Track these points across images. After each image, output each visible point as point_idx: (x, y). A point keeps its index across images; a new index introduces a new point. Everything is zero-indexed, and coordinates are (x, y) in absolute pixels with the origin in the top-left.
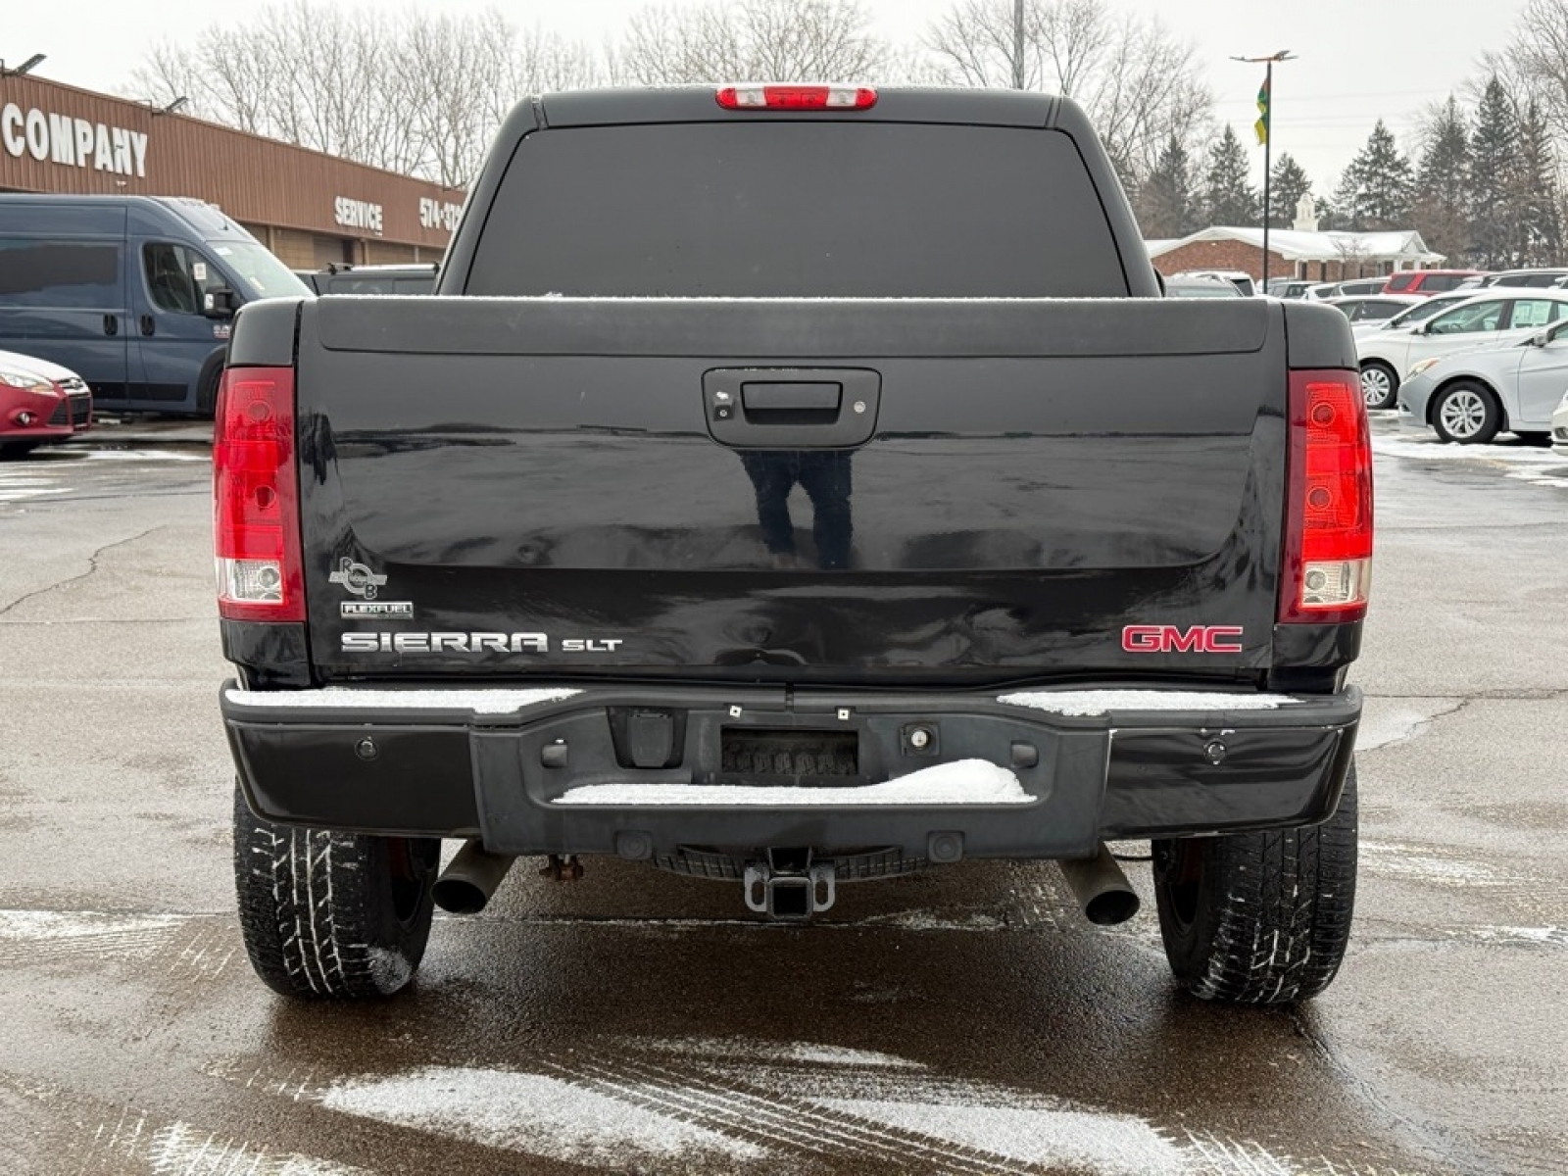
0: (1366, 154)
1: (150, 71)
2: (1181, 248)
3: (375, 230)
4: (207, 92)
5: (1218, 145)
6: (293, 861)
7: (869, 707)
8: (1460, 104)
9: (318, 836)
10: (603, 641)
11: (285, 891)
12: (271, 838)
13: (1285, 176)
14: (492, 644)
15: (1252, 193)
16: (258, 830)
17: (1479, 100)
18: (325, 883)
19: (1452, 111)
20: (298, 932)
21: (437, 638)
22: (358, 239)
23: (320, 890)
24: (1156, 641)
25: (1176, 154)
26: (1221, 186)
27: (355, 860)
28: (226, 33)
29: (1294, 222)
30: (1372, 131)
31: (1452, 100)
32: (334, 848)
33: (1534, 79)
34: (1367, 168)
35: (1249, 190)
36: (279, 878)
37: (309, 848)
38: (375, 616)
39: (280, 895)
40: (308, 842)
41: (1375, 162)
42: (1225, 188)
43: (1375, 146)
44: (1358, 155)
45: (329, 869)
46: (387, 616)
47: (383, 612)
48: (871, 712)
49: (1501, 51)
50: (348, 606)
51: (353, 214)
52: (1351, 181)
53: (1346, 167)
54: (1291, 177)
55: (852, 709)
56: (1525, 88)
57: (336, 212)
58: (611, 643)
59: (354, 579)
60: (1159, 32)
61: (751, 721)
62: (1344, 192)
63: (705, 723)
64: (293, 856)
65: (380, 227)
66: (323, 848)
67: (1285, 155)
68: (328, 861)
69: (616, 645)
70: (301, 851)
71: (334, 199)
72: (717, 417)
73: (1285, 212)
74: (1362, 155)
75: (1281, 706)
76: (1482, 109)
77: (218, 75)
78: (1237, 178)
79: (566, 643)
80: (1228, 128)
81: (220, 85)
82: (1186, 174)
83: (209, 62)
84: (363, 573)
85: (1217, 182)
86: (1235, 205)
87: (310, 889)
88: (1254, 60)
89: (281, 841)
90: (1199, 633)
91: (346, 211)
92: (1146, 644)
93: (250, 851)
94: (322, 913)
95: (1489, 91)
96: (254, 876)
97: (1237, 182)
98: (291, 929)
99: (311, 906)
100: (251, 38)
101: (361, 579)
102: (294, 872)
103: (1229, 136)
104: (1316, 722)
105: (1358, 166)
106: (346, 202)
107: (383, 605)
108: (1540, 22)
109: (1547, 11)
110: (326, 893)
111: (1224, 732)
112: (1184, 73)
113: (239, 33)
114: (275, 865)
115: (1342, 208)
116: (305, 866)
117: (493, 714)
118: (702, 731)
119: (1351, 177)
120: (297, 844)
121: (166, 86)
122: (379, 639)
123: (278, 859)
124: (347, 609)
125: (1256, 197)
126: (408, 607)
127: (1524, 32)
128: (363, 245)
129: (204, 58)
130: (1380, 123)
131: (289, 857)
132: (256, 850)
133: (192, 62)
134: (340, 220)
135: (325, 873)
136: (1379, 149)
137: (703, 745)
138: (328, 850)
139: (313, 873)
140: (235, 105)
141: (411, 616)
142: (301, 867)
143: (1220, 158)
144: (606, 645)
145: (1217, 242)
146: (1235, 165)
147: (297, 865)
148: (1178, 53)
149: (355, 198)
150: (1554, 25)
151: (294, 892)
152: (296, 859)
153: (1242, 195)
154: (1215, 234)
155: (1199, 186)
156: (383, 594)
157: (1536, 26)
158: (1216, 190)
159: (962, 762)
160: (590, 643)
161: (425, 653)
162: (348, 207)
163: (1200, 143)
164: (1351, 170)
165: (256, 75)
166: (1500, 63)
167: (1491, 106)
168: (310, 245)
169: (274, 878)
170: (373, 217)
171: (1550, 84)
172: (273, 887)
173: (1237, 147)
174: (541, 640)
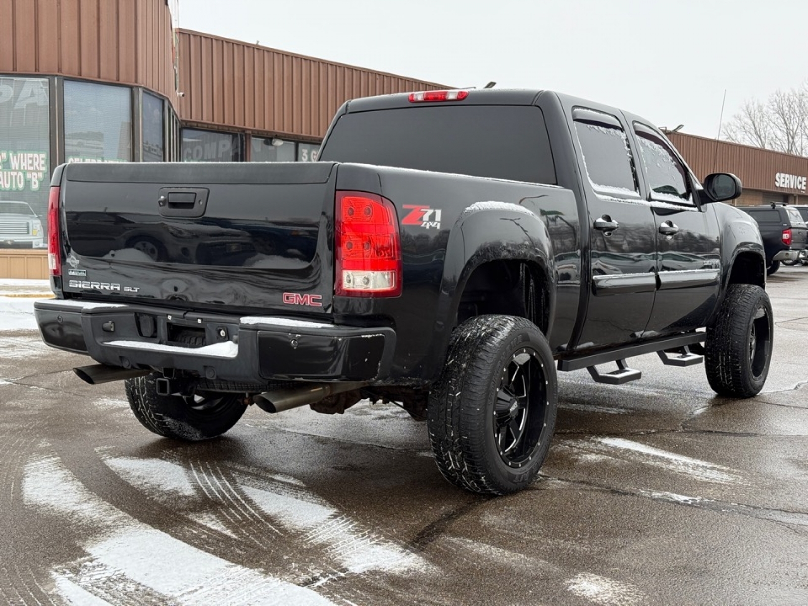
1: (743, 114)
3: (801, 190)
4: (772, 125)
7: (207, 319)
14: (106, 287)
22: (793, 195)
28: (784, 95)
38: (77, 275)
46: (80, 275)
50: (70, 271)
51: (787, 182)
55: (202, 319)
57: (776, 180)
59: (72, 261)
61: (175, 322)
63: (162, 321)
65: (804, 188)
69: (138, 290)
71: (776, 174)
75: (323, 328)
77: (777, 115)
79: (125, 288)
81: (779, 121)
83: (773, 109)
84: (74, 259)
91: (782, 180)
92: (289, 300)
100: (798, 95)
104: (330, 335)
106: (783, 175)
111: (297, 335)
113: (791, 94)
117: (86, 309)
118: (161, 324)
121: (750, 122)
122: (78, 283)
126: (85, 272)
128: (795, 197)
129: (772, 107)
133: (765, 109)
134: (778, 185)
137: (162, 330)
140: (785, 130)
141: (85, 275)
144: (135, 290)
149: (789, 174)
160: (131, 288)
162: (784, 178)
165: (798, 114)
168: (761, 198)
170: (801, 183)
174: (118, 287)
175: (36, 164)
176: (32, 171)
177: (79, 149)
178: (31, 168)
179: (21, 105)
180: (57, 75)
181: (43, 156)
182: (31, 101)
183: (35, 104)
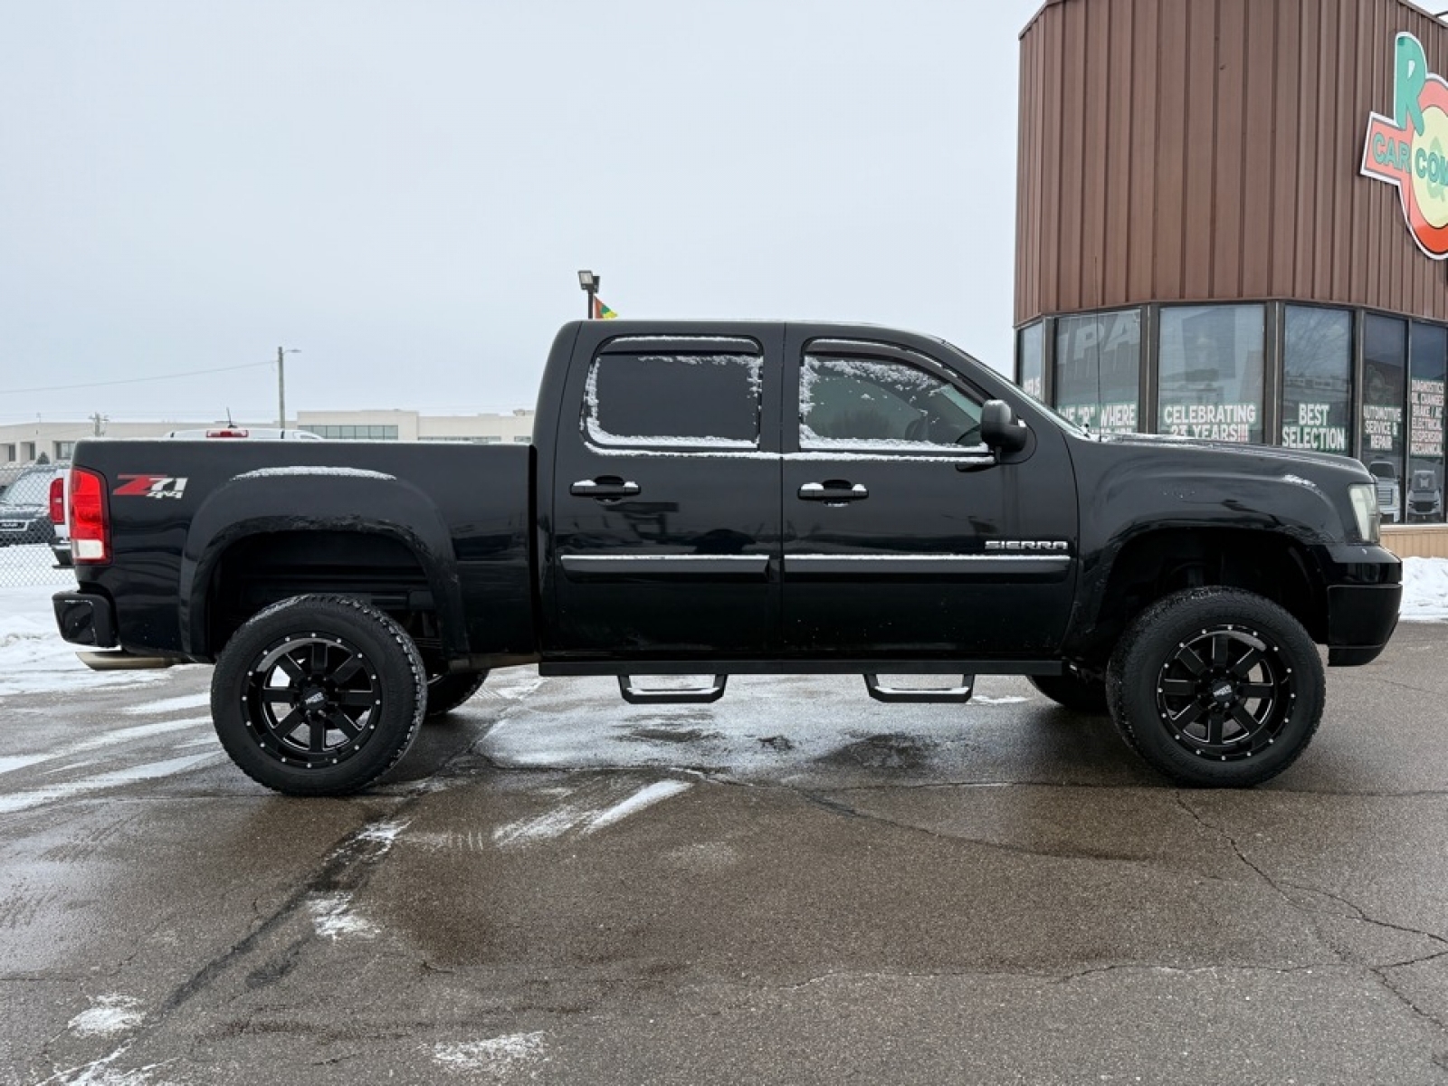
175: (1125, 418)
176: (1120, 427)
177: (1181, 394)
178: (1119, 424)
179: (1112, 346)
180: (1150, 303)
181: (1134, 406)
182: (1121, 340)
183: (1126, 343)
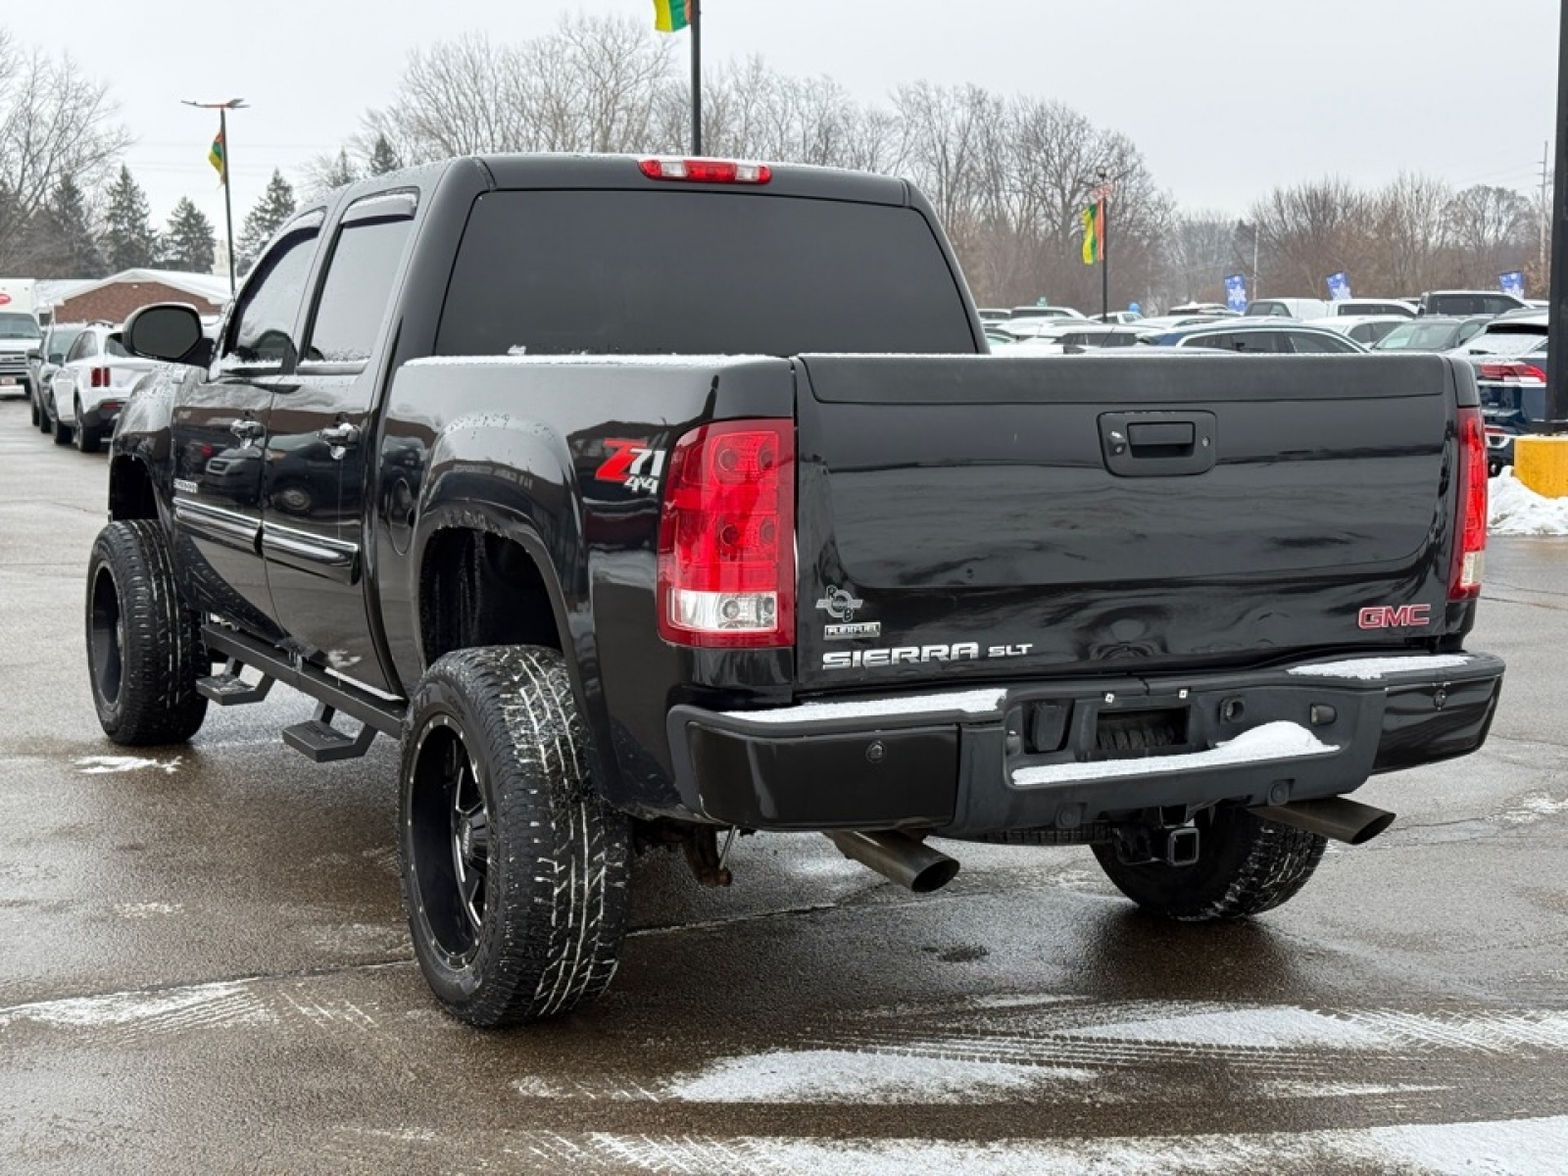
0: (266, 203)
2: (100, 290)
5: (114, 184)
6: (573, 886)
7: (1201, 686)
8: (352, 160)
9: (595, 859)
10: (1018, 646)
11: (562, 917)
12: (553, 866)
13: (186, 220)
14: (938, 654)
15: (154, 235)
16: (540, 860)
17: (369, 157)
18: (598, 902)
19: (344, 165)
20: (565, 954)
21: (896, 652)
23: (593, 910)
24: (1380, 618)
25: (68, 192)
26: (121, 227)
27: (623, 878)
29: (212, 266)
30: (270, 180)
31: (343, 155)
32: (609, 868)
33: (417, 139)
34: (268, 216)
35: (151, 232)
36: (559, 903)
37: (587, 872)
38: (851, 637)
39: (557, 920)
40: (586, 866)
41: (275, 211)
42: (125, 229)
43: (274, 195)
44: (258, 203)
45: (603, 890)
46: (860, 636)
47: (858, 632)
48: (1202, 690)
49: (383, 110)
50: (831, 628)
52: (253, 229)
53: (248, 214)
54: (192, 221)
55: (1189, 689)
56: (408, 149)
58: (1024, 648)
59: (836, 604)
60: (70, 68)
61: (1119, 705)
62: (248, 239)
63: (1087, 709)
64: (573, 880)
66: (599, 871)
67: (185, 199)
68: (603, 882)
69: (1028, 649)
70: (580, 876)
72: (1114, 453)
73: (189, 256)
74: (262, 203)
76: (373, 165)
78: (137, 220)
79: (991, 649)
80: (124, 169)
82: (82, 212)
84: (843, 599)
85: (116, 222)
86: (138, 247)
87: (585, 911)
88: (207, 106)
89: (562, 868)
90: (1405, 610)
92: (1374, 623)
93: (533, 880)
94: (590, 932)
95: (377, 150)
96: (537, 904)
97: (138, 224)
98: (557, 954)
99: (583, 927)
101: (842, 604)
102: (572, 897)
103: (125, 176)
105: (259, 214)
107: (858, 626)
108: (421, 86)
109: (427, 76)
110: (599, 912)
111: (1445, 684)
112: (99, 112)
114: (557, 891)
115: (247, 255)
116: (583, 889)
117: (981, 713)
118: (1084, 717)
119: (254, 224)
120: (576, 870)
122: (851, 658)
123: (559, 885)
124: (830, 631)
125: (159, 240)
126: (877, 627)
127: (408, 95)
130: (277, 173)
131: (570, 882)
132: (539, 879)
135: (599, 893)
136: (278, 198)
137: (1084, 730)
138: (603, 871)
139: (590, 895)
141: (878, 634)
142: (580, 890)
143: (118, 198)
144: (1020, 650)
145: (138, 284)
146: (135, 207)
147: (576, 889)
148: (90, 90)
150: (435, 90)
151: (571, 915)
152: (576, 883)
153: (144, 237)
154: (135, 276)
155: (98, 224)
156: (859, 617)
157: (418, 89)
158: (115, 232)
159: (1268, 725)
160: (1009, 648)
161: (885, 667)
163: (94, 182)
164: (253, 217)
166: (383, 122)
167: (381, 163)
169: (554, 904)
171: (431, 145)
172: (551, 912)
173: (135, 188)
174: (973, 648)
